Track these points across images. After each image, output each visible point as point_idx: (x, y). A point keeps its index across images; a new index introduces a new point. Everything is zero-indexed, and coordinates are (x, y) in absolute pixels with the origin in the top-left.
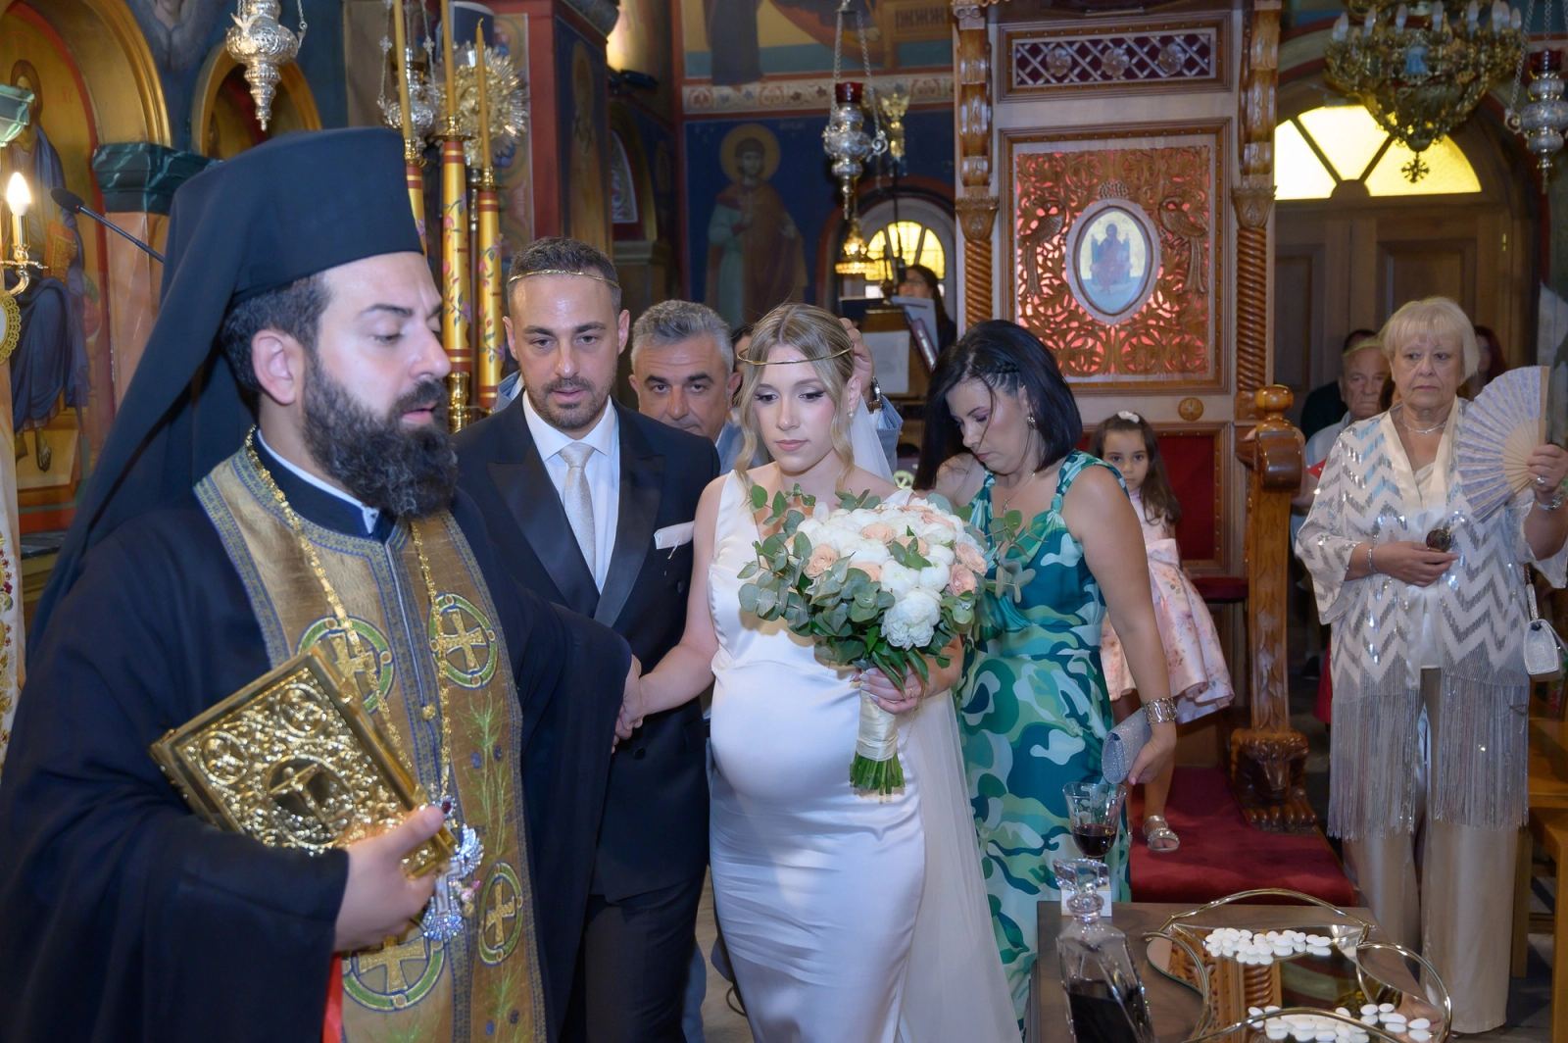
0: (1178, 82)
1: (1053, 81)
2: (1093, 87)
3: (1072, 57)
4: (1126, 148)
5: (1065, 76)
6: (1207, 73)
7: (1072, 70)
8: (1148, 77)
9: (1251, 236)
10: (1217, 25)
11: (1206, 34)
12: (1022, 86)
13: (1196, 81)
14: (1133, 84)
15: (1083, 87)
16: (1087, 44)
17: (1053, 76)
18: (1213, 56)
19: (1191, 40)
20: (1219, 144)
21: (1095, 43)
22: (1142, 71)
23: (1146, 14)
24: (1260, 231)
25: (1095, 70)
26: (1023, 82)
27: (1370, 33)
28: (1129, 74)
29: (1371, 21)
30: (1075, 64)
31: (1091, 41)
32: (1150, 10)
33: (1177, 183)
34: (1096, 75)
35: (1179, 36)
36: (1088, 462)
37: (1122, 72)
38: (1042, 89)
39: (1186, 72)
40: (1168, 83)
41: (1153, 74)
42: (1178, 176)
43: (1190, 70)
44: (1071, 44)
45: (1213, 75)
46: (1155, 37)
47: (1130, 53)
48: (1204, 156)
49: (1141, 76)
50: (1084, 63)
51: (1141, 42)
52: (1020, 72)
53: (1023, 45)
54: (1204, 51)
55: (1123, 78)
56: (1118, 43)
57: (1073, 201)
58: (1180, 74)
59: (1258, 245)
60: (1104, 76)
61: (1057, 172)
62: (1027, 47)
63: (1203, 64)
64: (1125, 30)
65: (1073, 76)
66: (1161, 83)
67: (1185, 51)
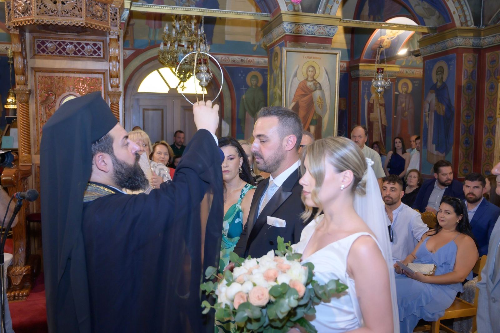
0: (91, 58)
1: (50, 53)
2: (63, 56)
3: (56, 46)
4: (75, 76)
5: (54, 52)
6: (100, 56)
7: (56, 50)
8: (81, 55)
9: (115, 106)
10: (103, 41)
11: (100, 44)
12: (39, 54)
13: (96, 58)
14: (76, 57)
15: (60, 56)
16: (61, 43)
17: (50, 51)
18: (102, 50)
19: (95, 45)
20: (104, 78)
21: (64, 43)
22: (79, 53)
23: (79, 35)
24: (117, 105)
25: (64, 51)
26: (39, 52)
27: (168, 48)
28: (75, 53)
29: (169, 45)
30: (57, 49)
31: (62, 42)
32: (79, 34)
33: (92, 88)
34: (64, 53)
35: (91, 43)
36: (251, 187)
37: (73, 52)
38: (46, 56)
39: (94, 55)
40: (87, 57)
41: (83, 54)
42: (92, 86)
43: (95, 54)
44: (56, 42)
45: (102, 56)
46: (83, 43)
47: (76, 47)
48: (100, 80)
49: (79, 54)
50: (60, 49)
51: (79, 44)
52: (38, 49)
53: (39, 41)
54: (99, 49)
55: (73, 54)
56: (71, 43)
57: (58, 92)
58: (92, 55)
59: (117, 109)
60: (67, 53)
61: (52, 82)
62: (40, 41)
63: (99, 52)
64: (73, 39)
65: (56, 52)
66: (85, 57)
67: (93, 48)
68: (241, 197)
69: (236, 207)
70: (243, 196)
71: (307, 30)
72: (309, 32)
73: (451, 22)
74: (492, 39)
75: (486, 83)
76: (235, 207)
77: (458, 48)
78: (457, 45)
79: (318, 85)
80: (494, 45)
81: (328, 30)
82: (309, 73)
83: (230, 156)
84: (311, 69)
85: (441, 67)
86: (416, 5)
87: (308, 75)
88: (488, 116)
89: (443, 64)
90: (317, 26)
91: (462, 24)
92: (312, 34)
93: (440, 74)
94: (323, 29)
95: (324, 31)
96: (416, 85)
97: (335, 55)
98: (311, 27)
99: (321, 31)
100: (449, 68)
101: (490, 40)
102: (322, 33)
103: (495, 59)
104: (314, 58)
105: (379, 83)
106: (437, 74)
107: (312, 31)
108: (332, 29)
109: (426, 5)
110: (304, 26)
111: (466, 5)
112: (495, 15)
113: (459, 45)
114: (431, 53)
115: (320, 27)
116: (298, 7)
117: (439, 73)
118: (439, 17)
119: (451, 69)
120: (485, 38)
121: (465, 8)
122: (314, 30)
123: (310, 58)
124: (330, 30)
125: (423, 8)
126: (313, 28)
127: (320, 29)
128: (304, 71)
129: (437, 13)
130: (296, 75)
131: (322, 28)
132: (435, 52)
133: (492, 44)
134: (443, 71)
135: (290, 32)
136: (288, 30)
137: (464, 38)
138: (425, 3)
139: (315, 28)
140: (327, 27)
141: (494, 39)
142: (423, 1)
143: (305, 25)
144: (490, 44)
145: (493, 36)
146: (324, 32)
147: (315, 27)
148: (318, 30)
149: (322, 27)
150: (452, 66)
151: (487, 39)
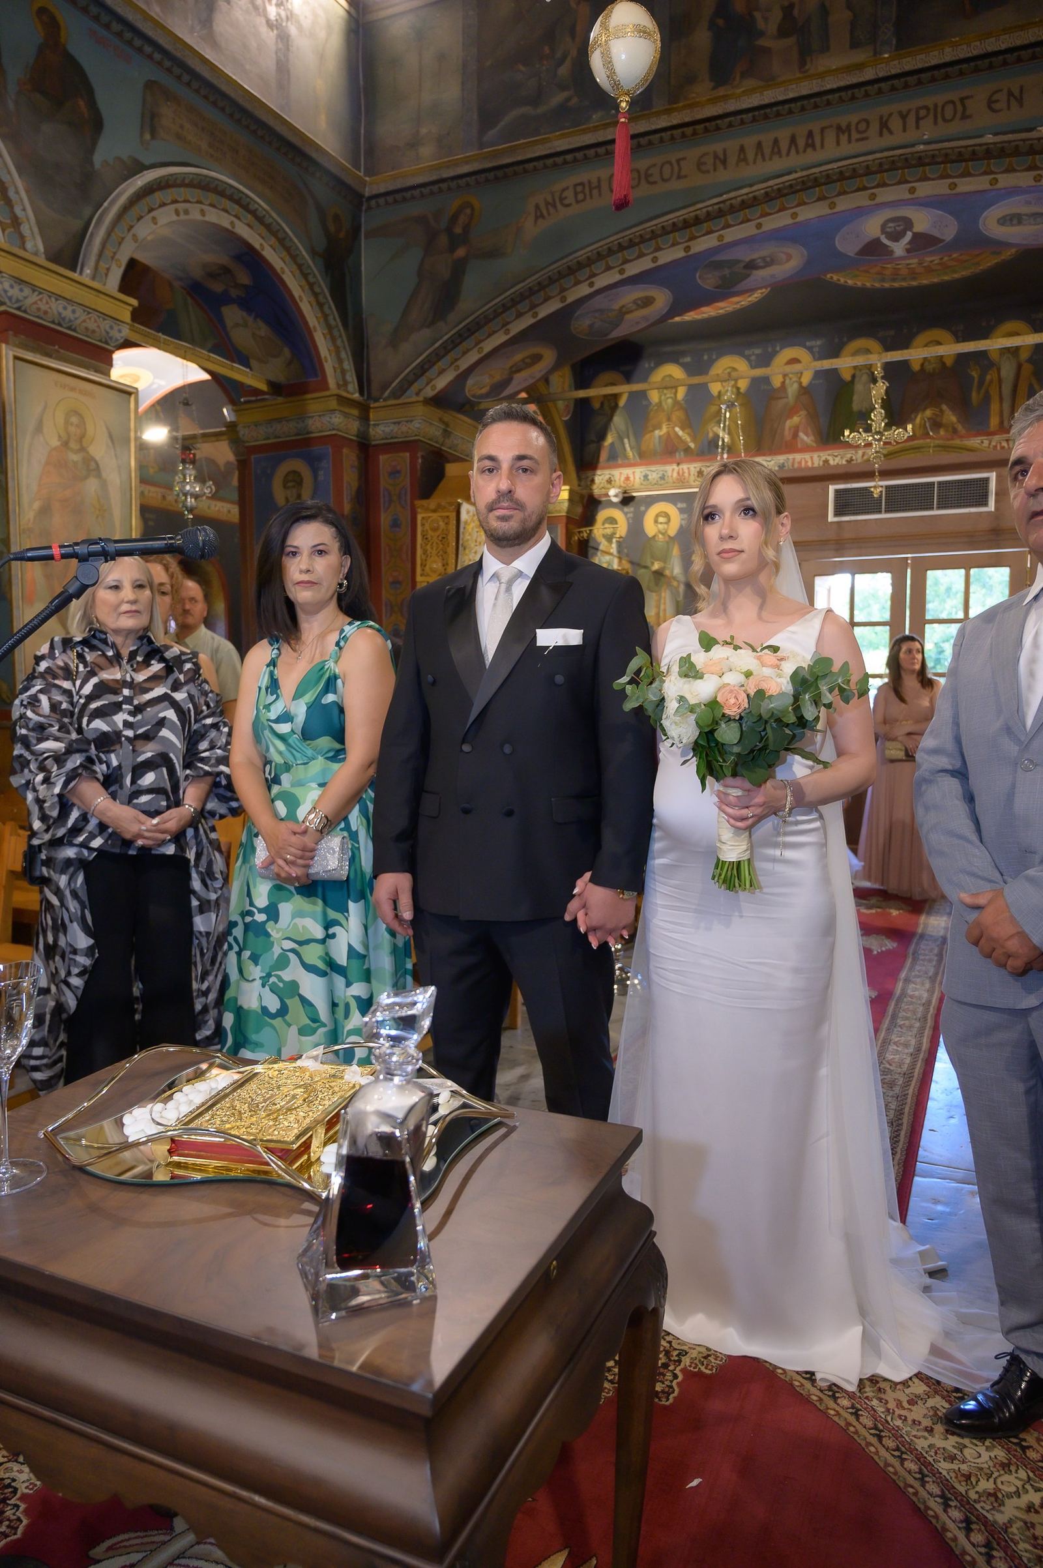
68: (337, 644)
69: (326, 667)
70: (342, 643)
71: (60, 314)
72: (64, 319)
73: (319, 378)
74: (391, 428)
75: (383, 516)
76: (323, 667)
77: (335, 435)
78: (334, 429)
79: (93, 466)
80: (396, 440)
81: (108, 328)
82: (72, 429)
83: (319, 545)
84: (74, 420)
85: (294, 472)
86: (237, 325)
87: (68, 435)
88: (391, 579)
89: (298, 465)
90: (84, 311)
91: (339, 386)
92: (69, 328)
93: (294, 487)
94: (96, 321)
95: (99, 327)
96: (151, 523)
97: (126, 396)
98: (70, 308)
99: (92, 325)
100: (315, 476)
101: (387, 429)
102: (94, 332)
103: (398, 468)
104: (81, 392)
105: (188, 488)
106: (285, 487)
107: (70, 321)
108: (116, 328)
109: (263, 330)
110: (53, 299)
111: (345, 348)
112: (397, 381)
113: (338, 430)
114: (268, 438)
115: (89, 313)
116: (35, 246)
117: (290, 484)
118: (290, 363)
119: (321, 477)
120: (378, 425)
121: (343, 355)
122: (76, 319)
123: (73, 389)
124: (111, 328)
125: (254, 334)
126: (74, 312)
127: (90, 318)
128: (60, 420)
129: (287, 352)
130: (39, 428)
131: (93, 319)
132: (279, 437)
133: (392, 438)
134: (302, 480)
135: (16, 306)
136: (14, 301)
137: (346, 415)
138: (261, 323)
139: (77, 315)
140: (104, 319)
141: (395, 428)
142: (258, 320)
143: (57, 300)
144: (387, 439)
145: (394, 423)
146: (97, 330)
147: (79, 311)
148: (84, 321)
149: (94, 315)
150: (321, 473)
151: (382, 428)
